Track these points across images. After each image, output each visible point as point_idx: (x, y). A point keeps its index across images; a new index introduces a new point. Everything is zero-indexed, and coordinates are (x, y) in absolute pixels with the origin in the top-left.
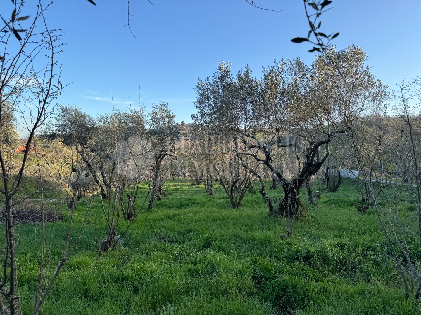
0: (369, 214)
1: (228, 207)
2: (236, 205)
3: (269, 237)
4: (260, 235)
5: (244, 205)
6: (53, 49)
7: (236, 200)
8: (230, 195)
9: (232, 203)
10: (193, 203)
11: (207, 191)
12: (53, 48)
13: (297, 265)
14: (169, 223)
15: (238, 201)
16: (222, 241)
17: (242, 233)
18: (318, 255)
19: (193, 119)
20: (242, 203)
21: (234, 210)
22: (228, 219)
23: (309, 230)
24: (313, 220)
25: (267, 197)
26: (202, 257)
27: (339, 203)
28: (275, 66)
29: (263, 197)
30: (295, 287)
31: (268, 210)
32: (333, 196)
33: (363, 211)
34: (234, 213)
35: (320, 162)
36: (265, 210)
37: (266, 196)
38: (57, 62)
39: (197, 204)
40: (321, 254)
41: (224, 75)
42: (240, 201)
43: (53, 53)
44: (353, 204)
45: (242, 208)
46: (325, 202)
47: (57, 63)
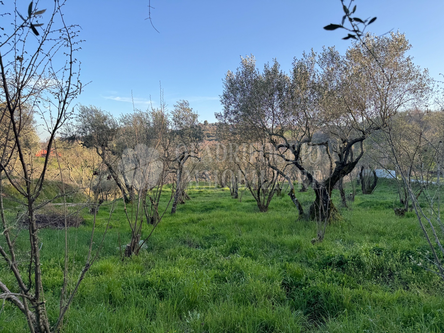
0: (408, 217)
1: (255, 211)
2: (263, 208)
3: (299, 241)
4: (289, 239)
5: (272, 208)
6: (71, 47)
8: (257, 197)
9: (259, 206)
10: (218, 207)
11: (232, 194)
12: (71, 45)
13: (329, 272)
14: (193, 228)
15: (265, 204)
16: (249, 245)
17: (270, 238)
18: (352, 260)
20: (269, 206)
21: (261, 213)
22: (255, 222)
23: (342, 234)
24: (346, 224)
25: (297, 200)
26: (228, 262)
27: (375, 205)
28: (304, 58)
29: (292, 199)
30: (328, 294)
31: (297, 213)
32: (368, 198)
33: (401, 213)
34: (262, 216)
35: (354, 161)
36: (294, 213)
37: (296, 199)
38: (76, 59)
39: (222, 207)
40: (356, 259)
42: (267, 204)
43: (72, 51)
44: (390, 207)
45: (270, 212)
46: (360, 205)
47: (76, 61)
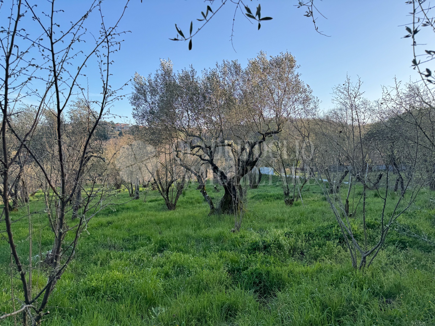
0: (296, 205)
1: (163, 209)
2: (170, 206)
3: (223, 232)
4: (214, 232)
5: (179, 206)
6: (108, 48)
7: (172, 201)
8: (166, 196)
9: (167, 205)
10: (123, 209)
11: (131, 195)
12: (109, 46)
13: (260, 255)
14: (108, 231)
15: (173, 203)
16: (177, 242)
17: (191, 232)
18: (274, 244)
19: (134, 117)
20: (177, 204)
21: (172, 211)
22: (171, 221)
23: (252, 224)
24: (252, 215)
25: (208, 197)
26: (164, 260)
27: (266, 197)
28: (217, 68)
29: (204, 196)
31: (209, 208)
32: (256, 192)
33: (290, 202)
34: (175, 214)
35: (254, 160)
36: (206, 208)
37: (207, 195)
38: (113, 61)
39: (128, 208)
40: (276, 242)
41: (167, 73)
42: (176, 202)
43: (109, 53)
44: (277, 198)
45: (178, 209)
46: (253, 198)
47: (112, 63)
